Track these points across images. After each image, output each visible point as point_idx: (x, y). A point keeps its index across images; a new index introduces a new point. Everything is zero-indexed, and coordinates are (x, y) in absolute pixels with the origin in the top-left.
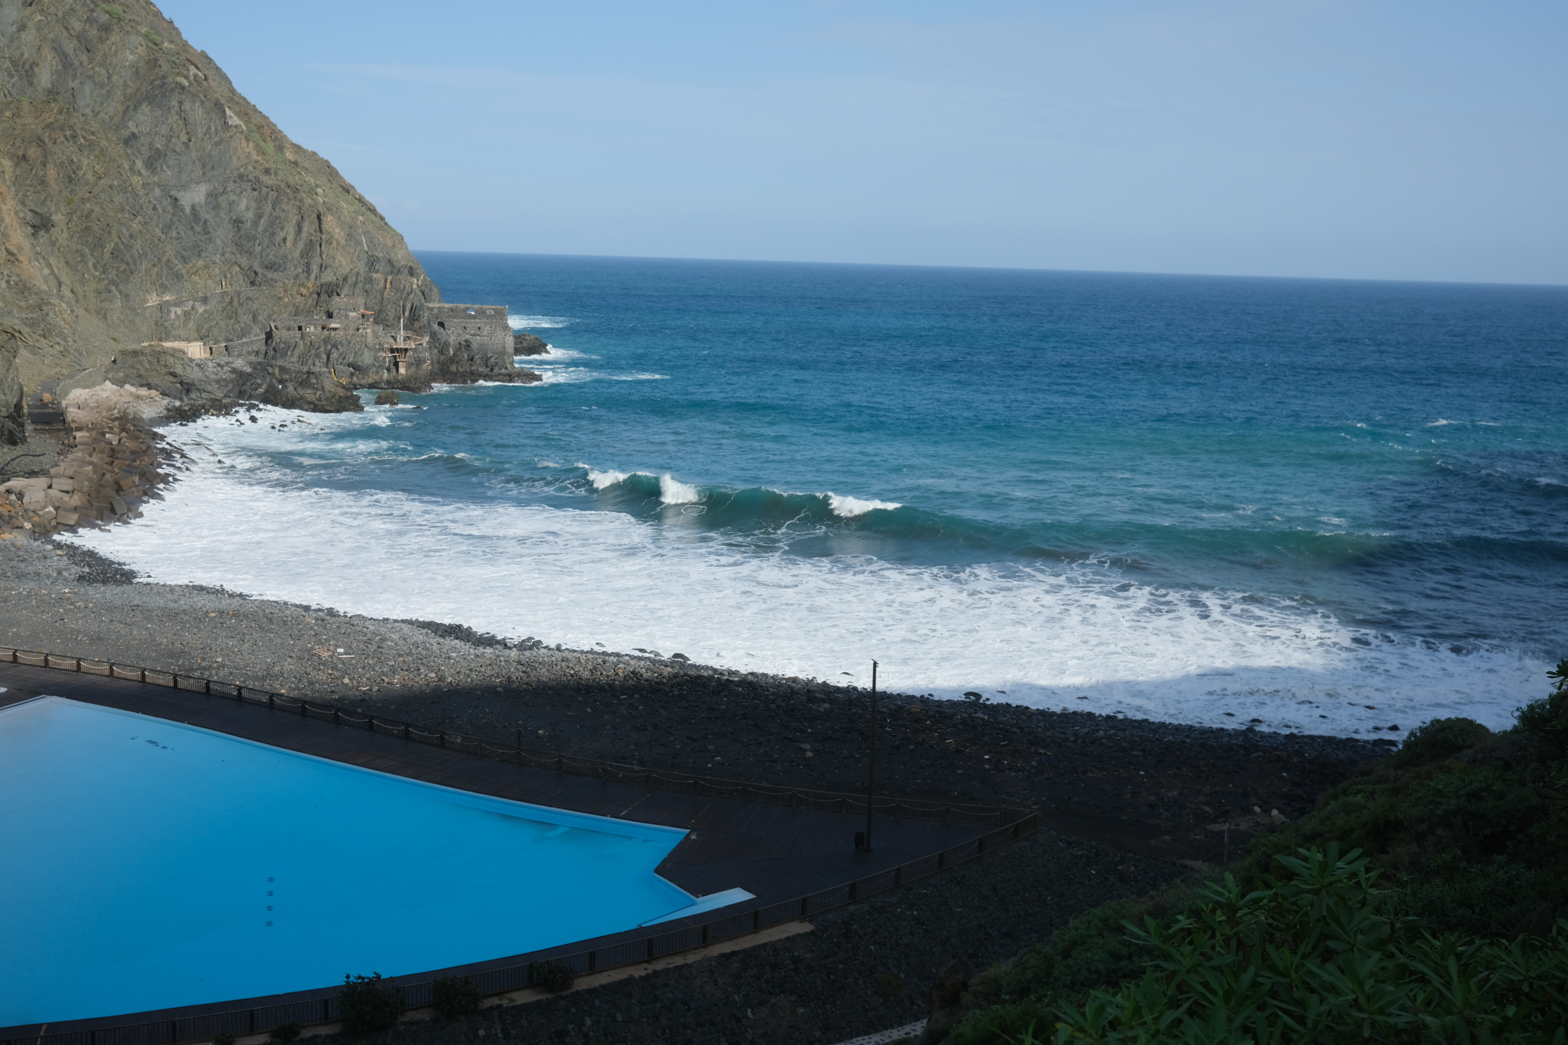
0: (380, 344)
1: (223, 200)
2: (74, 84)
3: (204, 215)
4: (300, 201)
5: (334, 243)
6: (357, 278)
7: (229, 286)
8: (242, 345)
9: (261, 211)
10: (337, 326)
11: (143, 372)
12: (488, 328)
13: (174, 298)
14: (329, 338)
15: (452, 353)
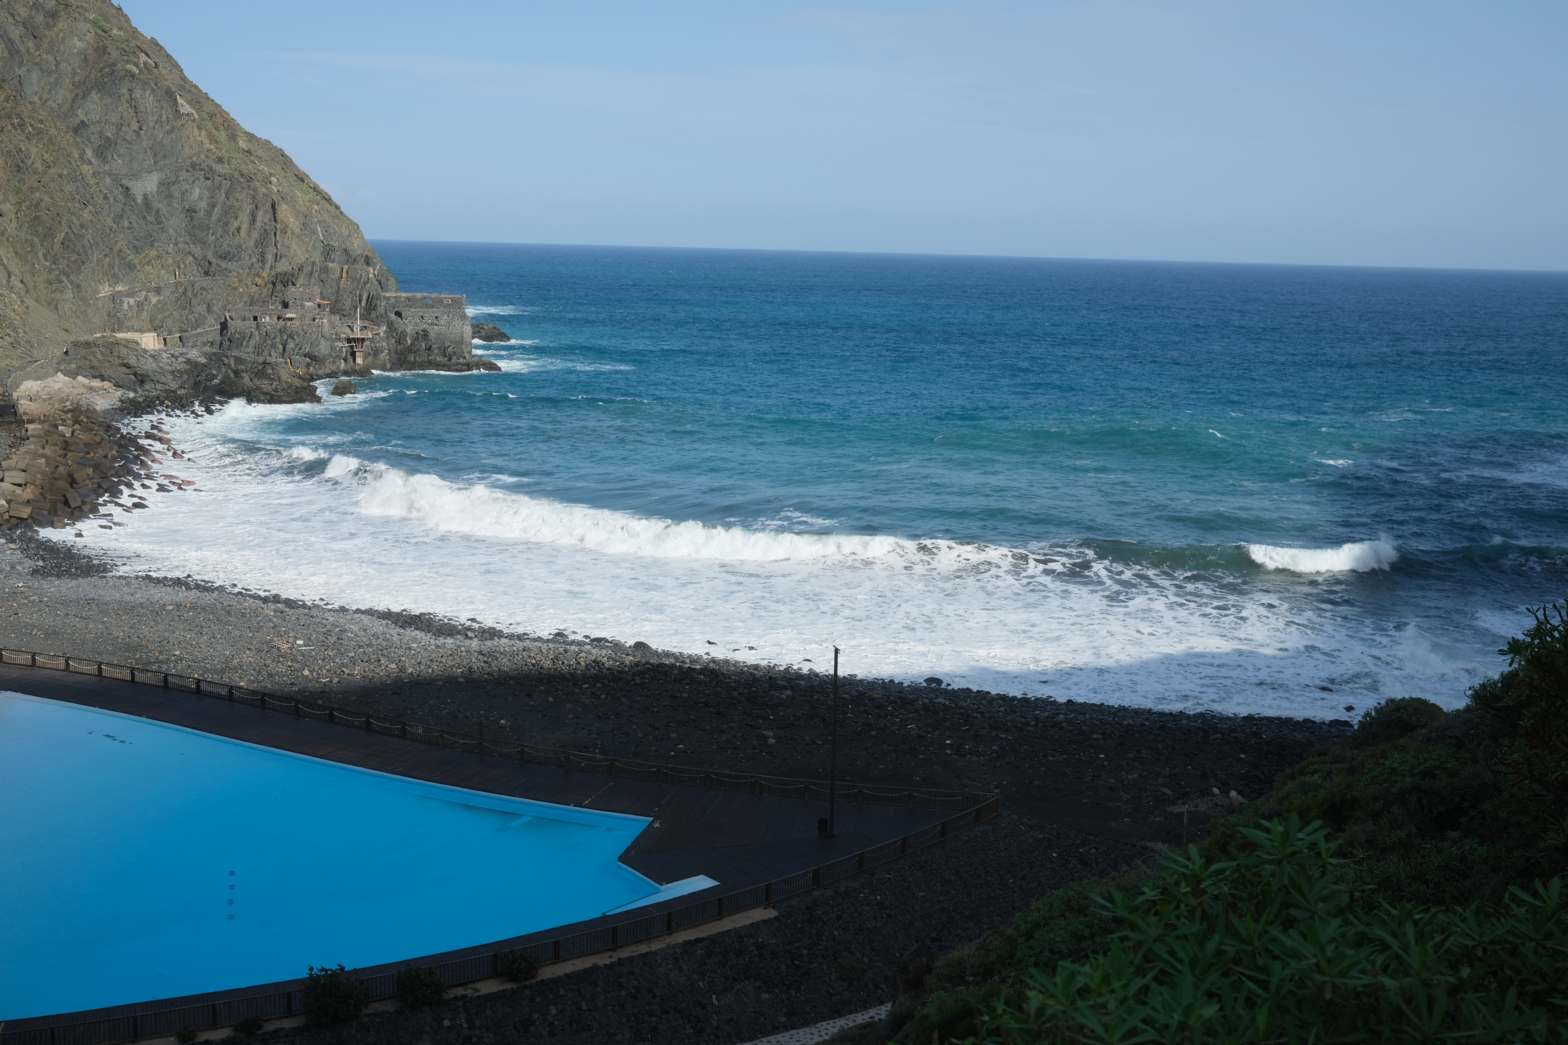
0: (336, 334)
1: (175, 190)
2: (22, 71)
3: (156, 205)
4: (254, 190)
5: (289, 232)
6: (312, 267)
7: (182, 276)
8: (196, 336)
9: (215, 200)
10: (293, 316)
11: (96, 363)
12: (445, 317)
13: (126, 288)
14: (285, 328)
15: (409, 343)
